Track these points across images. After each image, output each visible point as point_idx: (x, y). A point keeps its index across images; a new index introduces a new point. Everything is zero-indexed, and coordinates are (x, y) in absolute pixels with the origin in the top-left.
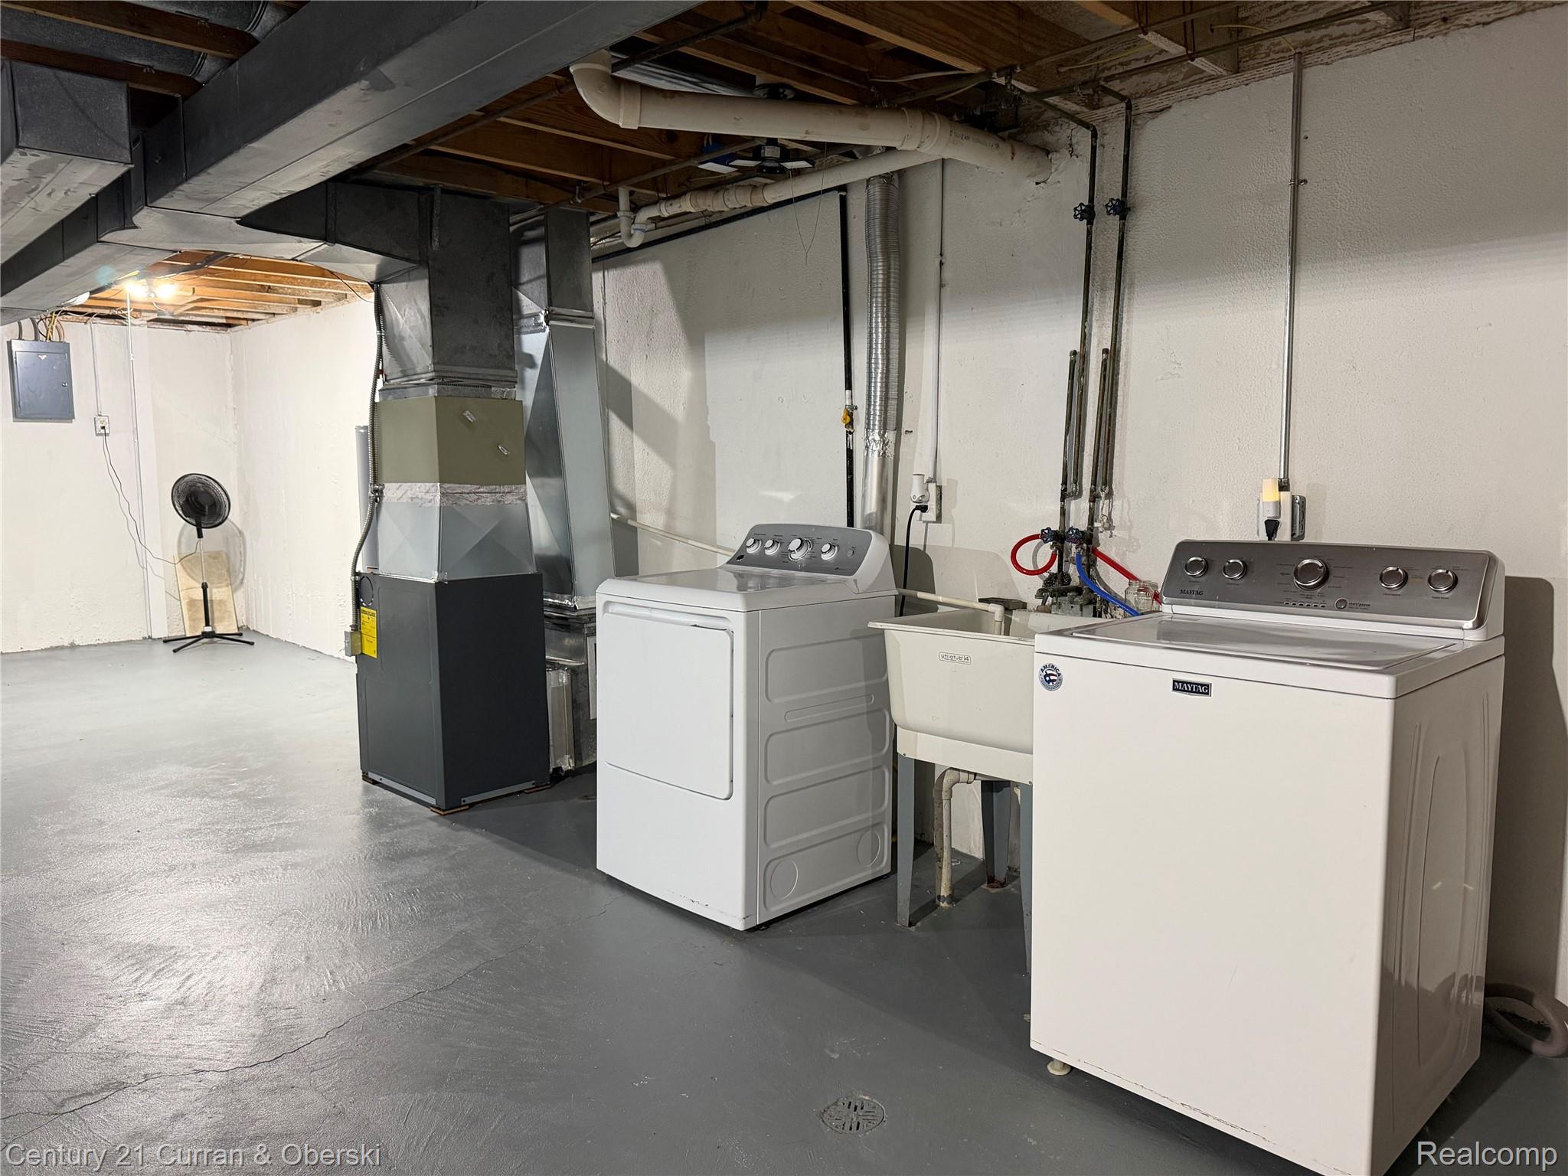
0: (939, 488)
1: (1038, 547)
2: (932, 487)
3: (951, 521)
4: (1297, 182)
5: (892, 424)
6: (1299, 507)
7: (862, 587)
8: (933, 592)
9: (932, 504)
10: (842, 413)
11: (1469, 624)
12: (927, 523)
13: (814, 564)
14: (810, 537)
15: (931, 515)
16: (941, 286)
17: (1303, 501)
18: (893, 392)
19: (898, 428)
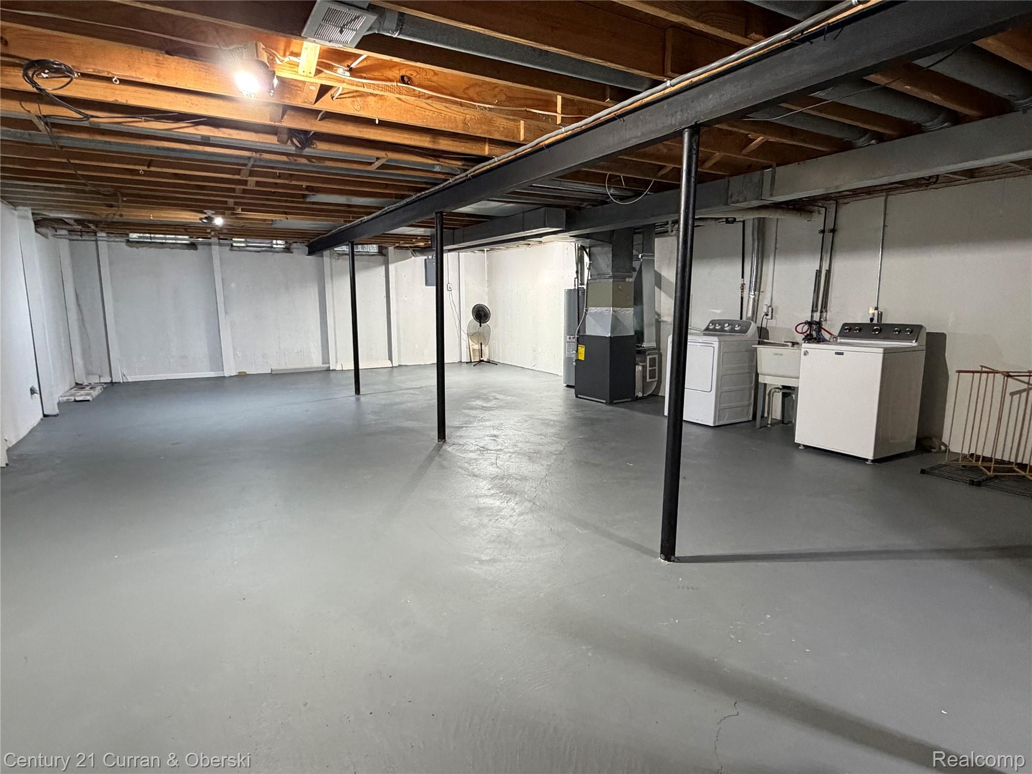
0: (772, 309)
1: (804, 326)
2: (770, 309)
3: (776, 319)
4: (884, 226)
5: (757, 289)
6: (880, 315)
7: (749, 336)
8: (768, 339)
9: (770, 314)
10: (740, 286)
11: (914, 341)
12: (768, 319)
13: (732, 330)
14: (731, 323)
15: (769, 317)
16: (776, 248)
17: (882, 313)
18: (758, 280)
19: (759, 291)
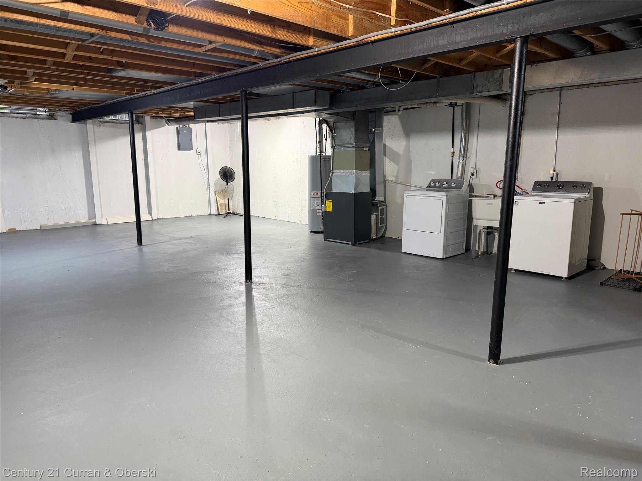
0: (476, 170)
3: (479, 178)
4: (559, 112)
5: (465, 156)
6: (557, 174)
8: (473, 193)
9: (475, 174)
10: (451, 153)
11: (587, 194)
12: (473, 178)
16: (479, 126)
17: (558, 173)
19: (466, 157)
